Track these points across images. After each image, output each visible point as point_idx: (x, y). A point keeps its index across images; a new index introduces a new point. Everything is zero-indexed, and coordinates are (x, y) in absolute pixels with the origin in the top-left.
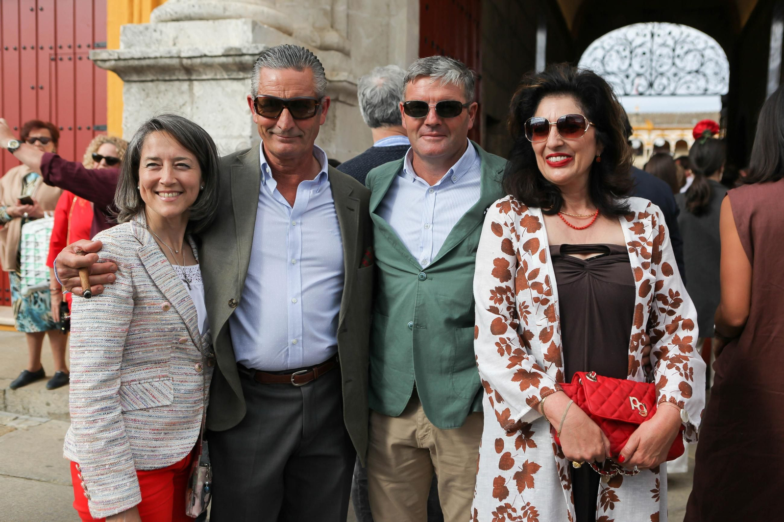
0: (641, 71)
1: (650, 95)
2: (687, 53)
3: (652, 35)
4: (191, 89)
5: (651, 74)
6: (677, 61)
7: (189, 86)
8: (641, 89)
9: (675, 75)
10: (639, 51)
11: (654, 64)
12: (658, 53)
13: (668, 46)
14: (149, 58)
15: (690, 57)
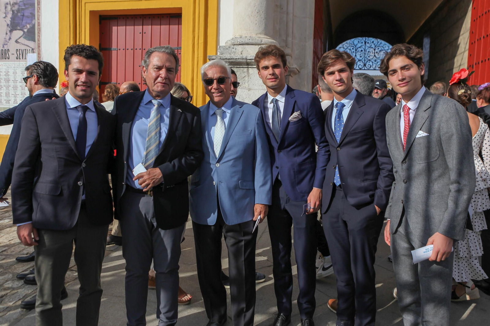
0: (361, 59)
1: (364, 69)
2: (380, 51)
3: (365, 43)
4: (248, 71)
5: (365, 60)
6: (376, 55)
7: (247, 70)
8: (360, 67)
9: (375, 61)
10: (360, 49)
11: (366, 55)
12: (368, 51)
13: (372, 48)
14: (233, 59)
15: (382, 53)
